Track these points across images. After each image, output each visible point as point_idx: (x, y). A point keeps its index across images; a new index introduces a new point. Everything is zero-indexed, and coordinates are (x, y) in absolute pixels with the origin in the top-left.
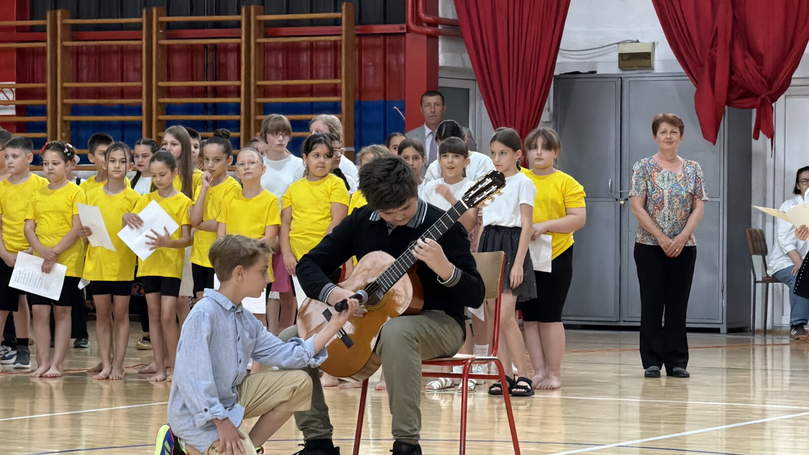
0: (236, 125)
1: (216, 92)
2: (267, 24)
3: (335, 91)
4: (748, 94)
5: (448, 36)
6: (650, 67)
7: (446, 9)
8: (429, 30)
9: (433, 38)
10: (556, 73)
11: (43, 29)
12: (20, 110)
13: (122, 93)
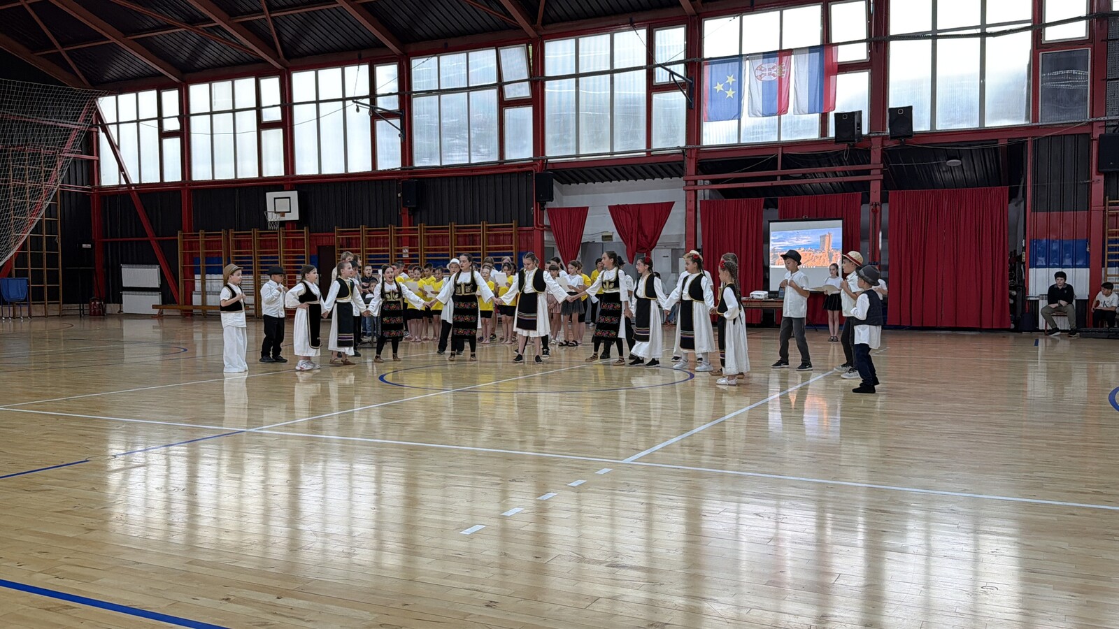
0: (479, 260)
1: (473, 249)
2: (489, 227)
3: (511, 248)
4: (643, 248)
5: (547, 230)
6: (612, 240)
7: (547, 222)
8: (541, 229)
9: (543, 231)
10: (582, 242)
11: (417, 229)
12: (410, 256)
13: (443, 250)
